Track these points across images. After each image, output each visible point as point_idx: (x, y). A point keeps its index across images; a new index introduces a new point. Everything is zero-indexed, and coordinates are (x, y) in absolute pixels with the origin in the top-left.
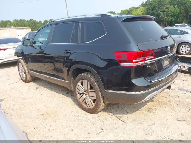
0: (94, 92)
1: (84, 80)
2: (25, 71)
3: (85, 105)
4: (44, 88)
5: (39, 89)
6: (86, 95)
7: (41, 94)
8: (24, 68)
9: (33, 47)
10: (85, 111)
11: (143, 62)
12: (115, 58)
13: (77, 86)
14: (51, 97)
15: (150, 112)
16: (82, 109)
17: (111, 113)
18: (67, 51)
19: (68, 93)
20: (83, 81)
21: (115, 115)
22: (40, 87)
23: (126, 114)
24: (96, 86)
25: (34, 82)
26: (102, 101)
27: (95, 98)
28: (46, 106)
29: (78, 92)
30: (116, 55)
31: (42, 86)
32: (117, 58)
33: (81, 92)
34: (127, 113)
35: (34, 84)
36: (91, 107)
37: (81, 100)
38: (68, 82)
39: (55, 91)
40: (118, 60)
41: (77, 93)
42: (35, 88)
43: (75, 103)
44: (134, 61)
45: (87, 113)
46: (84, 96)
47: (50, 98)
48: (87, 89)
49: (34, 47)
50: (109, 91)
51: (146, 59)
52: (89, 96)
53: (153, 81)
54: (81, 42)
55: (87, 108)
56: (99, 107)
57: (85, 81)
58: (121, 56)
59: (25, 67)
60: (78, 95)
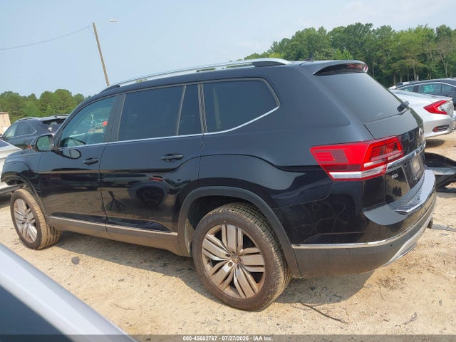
0: (258, 253)
1: (226, 224)
2: (35, 218)
3: (229, 292)
4: (94, 259)
5: (81, 263)
6: (231, 264)
7: (92, 275)
8: (33, 211)
9: (61, 154)
10: (232, 307)
11: (383, 167)
12: (313, 161)
13: (206, 243)
14: (122, 280)
15: (392, 288)
16: (223, 302)
17: (299, 305)
18: (170, 155)
19: (165, 265)
20: (223, 227)
21: (311, 307)
22: (83, 257)
23: (338, 301)
24: (264, 236)
25: (59, 246)
26: (282, 275)
27: (262, 270)
28: (117, 306)
29: (207, 257)
30: (316, 154)
31: (87, 254)
32: (321, 160)
33: (216, 259)
34: (337, 298)
35: (63, 250)
36: (250, 294)
37: (217, 280)
38: (176, 234)
39: (129, 264)
40: (325, 166)
41: (205, 261)
42: (70, 261)
43: (194, 288)
44: (366, 165)
45: (238, 311)
46: (226, 268)
47: (121, 284)
48: (234, 247)
49: (65, 153)
50: (303, 247)
51: (389, 159)
52: (240, 265)
53: (408, 211)
54: (208, 132)
55: (238, 297)
56: (274, 292)
57: (229, 226)
58: (331, 157)
59: (37, 208)
60: (208, 267)
